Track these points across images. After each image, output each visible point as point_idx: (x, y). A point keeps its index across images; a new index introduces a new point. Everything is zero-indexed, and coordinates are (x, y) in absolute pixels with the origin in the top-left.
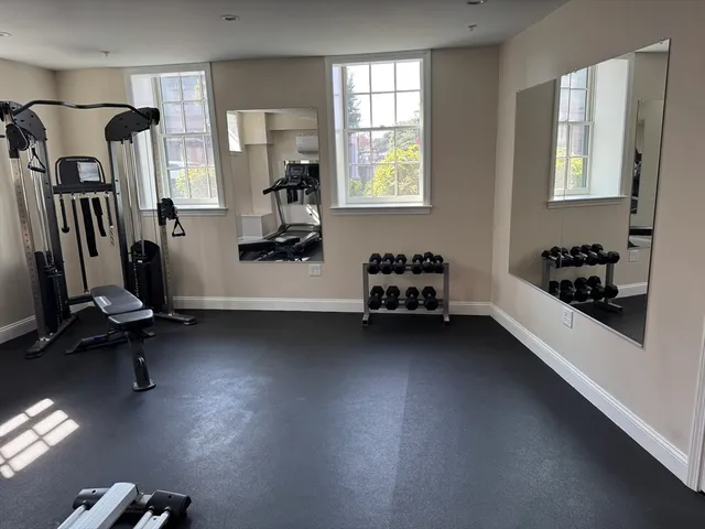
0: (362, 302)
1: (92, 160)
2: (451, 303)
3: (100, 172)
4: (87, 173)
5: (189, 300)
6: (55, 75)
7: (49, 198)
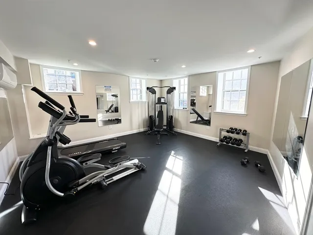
0: (218, 139)
1: (164, 98)
2: (249, 146)
3: (165, 100)
4: (162, 100)
5: (179, 130)
6: (161, 81)
7: (155, 105)
